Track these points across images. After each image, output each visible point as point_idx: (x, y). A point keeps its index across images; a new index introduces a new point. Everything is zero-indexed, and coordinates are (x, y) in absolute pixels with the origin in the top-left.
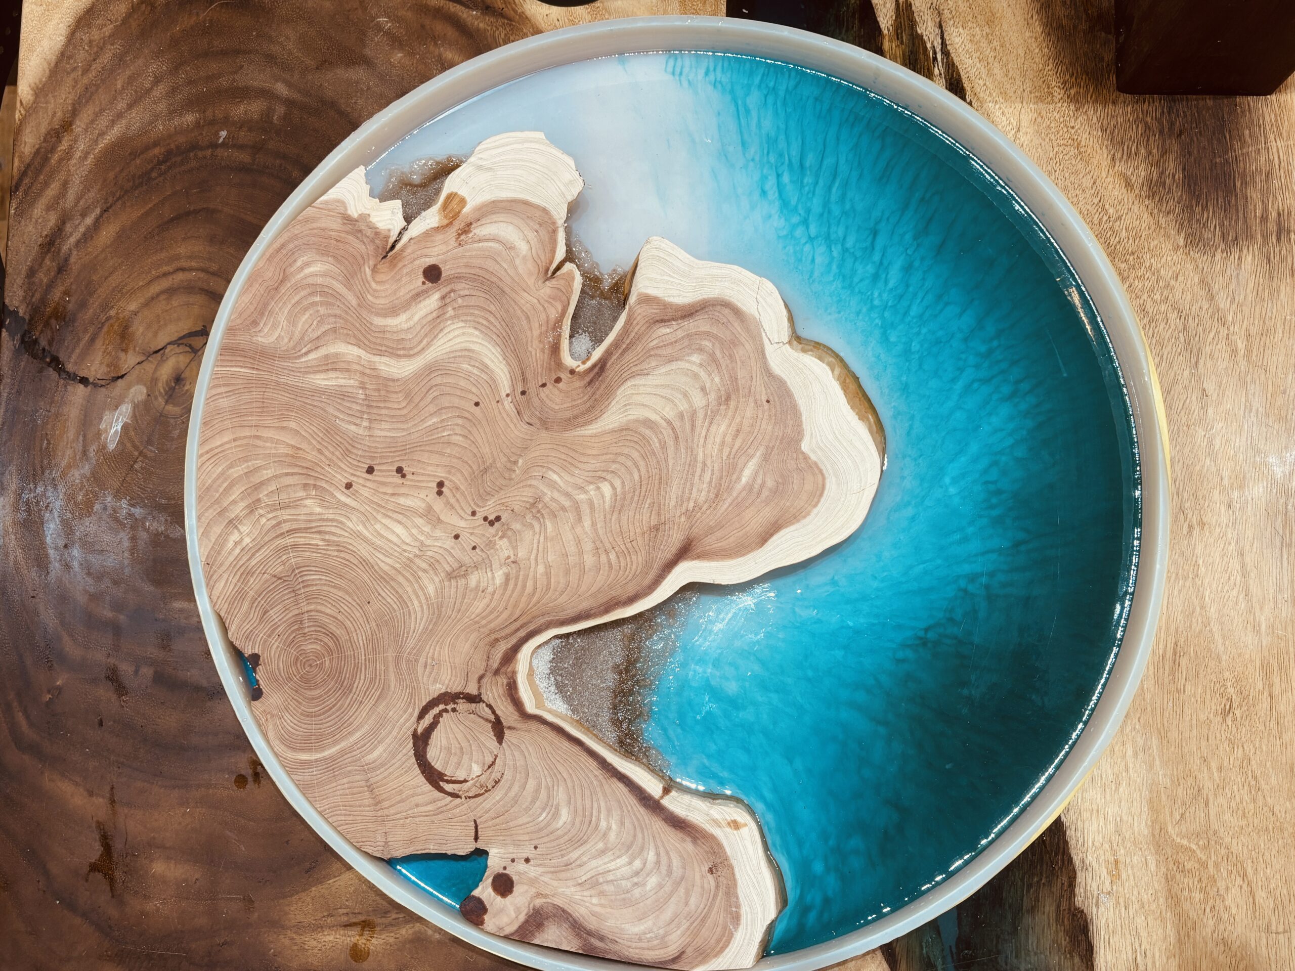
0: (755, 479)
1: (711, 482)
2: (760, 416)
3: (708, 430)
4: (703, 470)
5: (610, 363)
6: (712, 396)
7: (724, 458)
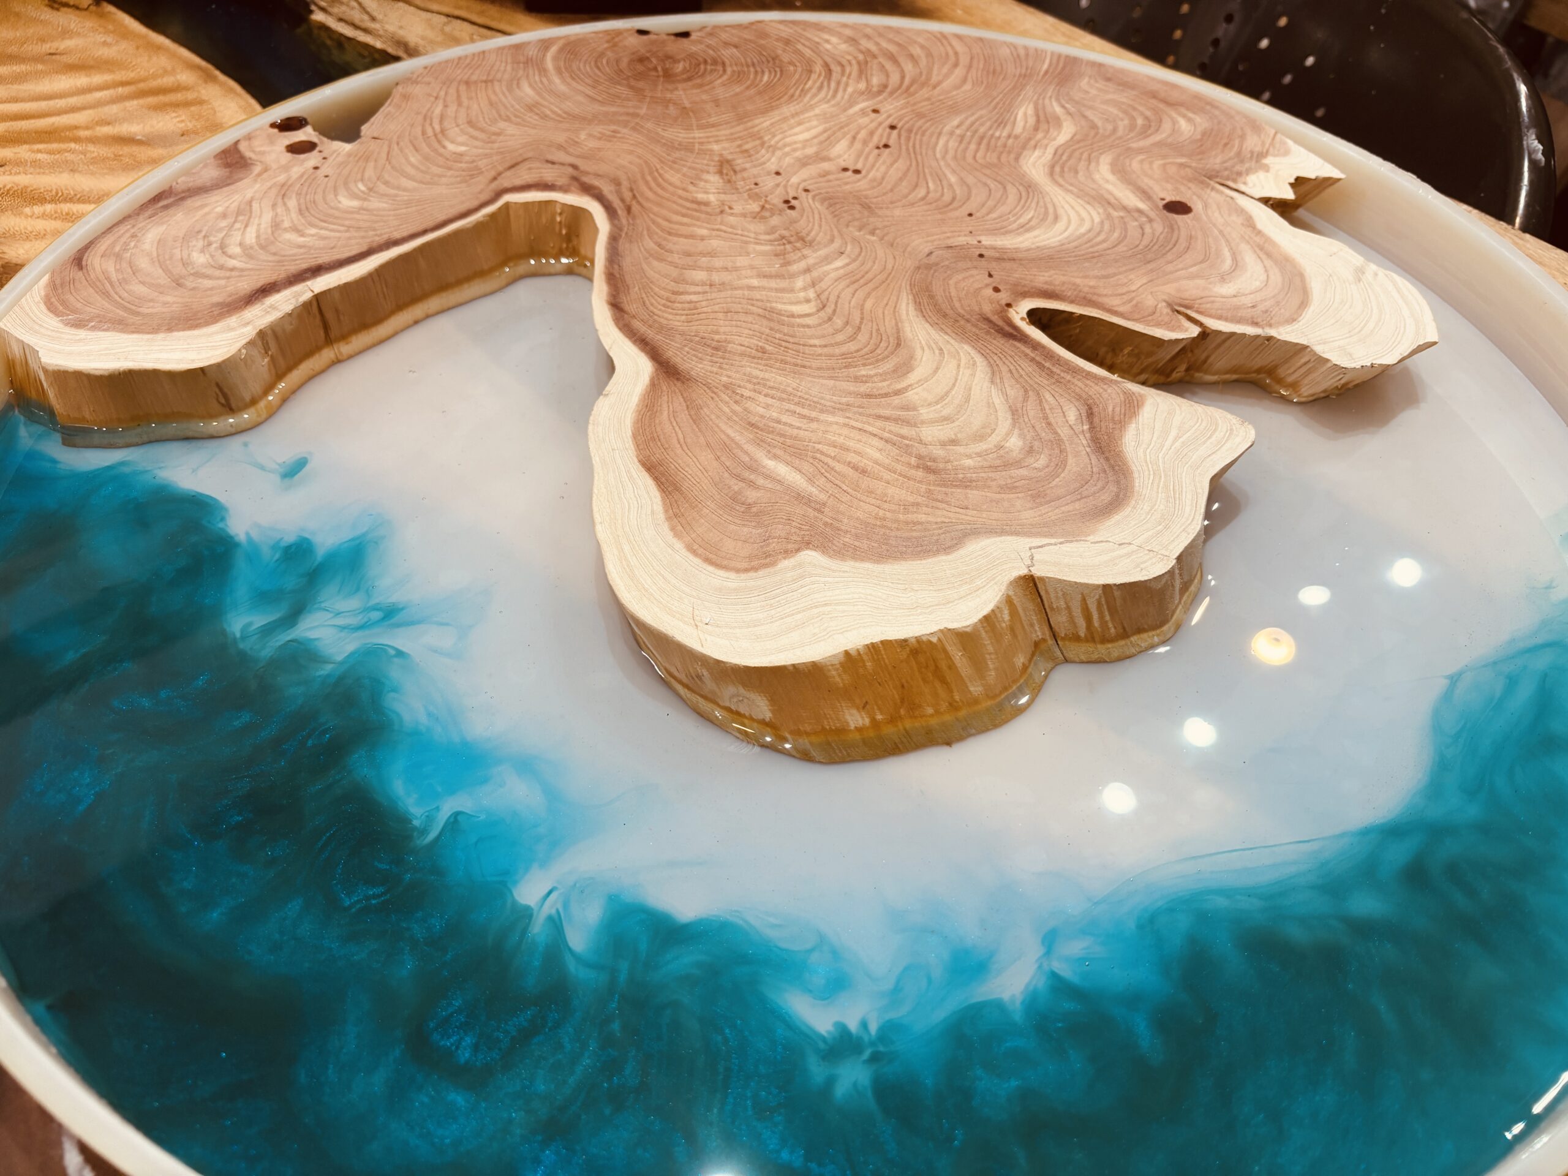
0: (767, 477)
1: (779, 422)
2: (886, 506)
3: (875, 435)
4: (804, 417)
5: (1018, 344)
6: (939, 452)
7: (820, 446)
